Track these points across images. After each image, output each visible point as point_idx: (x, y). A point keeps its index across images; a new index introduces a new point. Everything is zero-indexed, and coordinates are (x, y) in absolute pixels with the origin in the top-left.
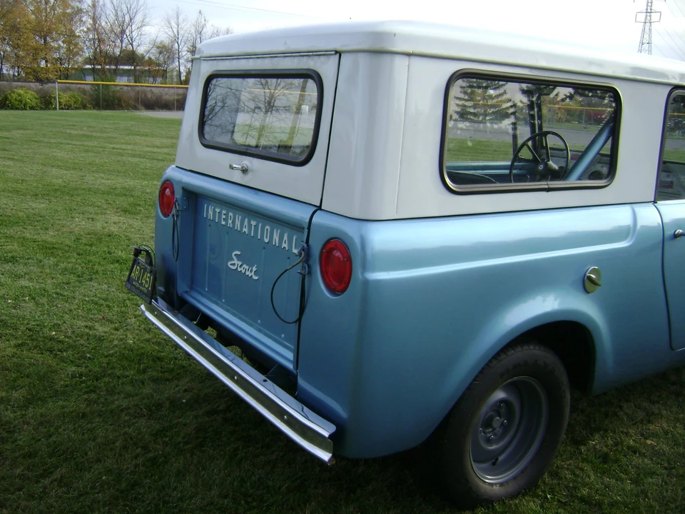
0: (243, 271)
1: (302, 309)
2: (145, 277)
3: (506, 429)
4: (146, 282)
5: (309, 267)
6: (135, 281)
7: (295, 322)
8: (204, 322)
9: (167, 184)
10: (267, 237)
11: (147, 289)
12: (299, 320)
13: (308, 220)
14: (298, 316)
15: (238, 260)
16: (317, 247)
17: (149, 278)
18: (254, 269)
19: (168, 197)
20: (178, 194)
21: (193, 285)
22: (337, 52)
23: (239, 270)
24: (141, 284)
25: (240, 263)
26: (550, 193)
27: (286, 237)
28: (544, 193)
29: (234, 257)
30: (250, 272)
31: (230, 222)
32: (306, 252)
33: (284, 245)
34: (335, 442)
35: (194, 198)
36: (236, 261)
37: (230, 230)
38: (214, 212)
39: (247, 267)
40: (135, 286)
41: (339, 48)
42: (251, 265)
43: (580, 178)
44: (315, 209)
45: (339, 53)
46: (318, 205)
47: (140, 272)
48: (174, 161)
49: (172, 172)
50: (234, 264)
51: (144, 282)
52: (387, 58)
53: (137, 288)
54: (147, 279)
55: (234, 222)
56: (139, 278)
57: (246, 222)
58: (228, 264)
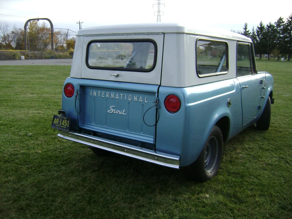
0: (117, 113)
1: (157, 122)
2: (63, 122)
4: (65, 124)
5: (160, 105)
6: (57, 124)
7: (154, 126)
8: (95, 134)
9: (68, 85)
10: (130, 99)
11: (66, 126)
12: (156, 125)
13: (157, 90)
14: (155, 124)
15: (114, 109)
16: (162, 100)
17: (67, 122)
18: (124, 111)
19: (69, 90)
20: (77, 88)
21: (84, 123)
22: (163, 33)
23: (115, 112)
24: (62, 125)
25: (115, 110)
26: (217, 76)
27: (141, 98)
28: (215, 76)
29: (111, 109)
31: (107, 96)
32: (158, 101)
33: (140, 100)
35: (83, 88)
36: (112, 110)
37: (107, 99)
38: (97, 93)
39: (119, 111)
40: (57, 126)
41: (164, 32)
42: (121, 110)
44: (158, 86)
45: (164, 34)
46: (159, 84)
47: (60, 121)
48: (69, 75)
49: (68, 80)
50: (111, 110)
51: (63, 124)
52: (181, 35)
53: (59, 127)
54: (65, 123)
55: (110, 95)
56: (59, 123)
57: (117, 95)
58: (108, 111)
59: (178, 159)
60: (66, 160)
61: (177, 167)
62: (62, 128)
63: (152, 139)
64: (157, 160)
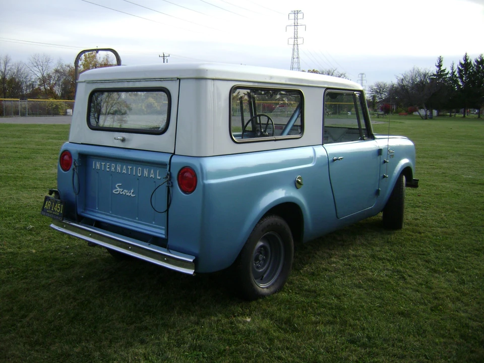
0: (124, 194)
1: (168, 206)
2: (56, 206)
3: (265, 261)
4: (58, 209)
5: (172, 183)
6: (48, 210)
7: (165, 211)
8: (99, 225)
9: (66, 153)
10: (139, 173)
11: (60, 212)
12: (167, 210)
13: (168, 161)
14: (166, 209)
15: (120, 188)
16: (175, 174)
17: (60, 206)
18: (132, 191)
19: (67, 160)
20: (75, 157)
21: (86, 208)
22: (178, 79)
23: (121, 193)
24: (54, 211)
25: (121, 190)
26: (276, 142)
27: (152, 172)
28: (274, 142)
29: (117, 187)
30: (130, 193)
31: (113, 168)
32: (170, 176)
33: (151, 176)
34: (195, 264)
35: (85, 158)
36: (119, 189)
37: (111, 174)
38: (101, 165)
39: (127, 191)
40: (48, 212)
41: (179, 77)
42: (129, 189)
43: (288, 134)
44: (171, 155)
45: (179, 79)
46: (173, 152)
47: (52, 204)
48: (67, 139)
49: (66, 145)
50: (118, 190)
51: (56, 209)
52: (203, 82)
53: (51, 213)
54: (58, 207)
55: (116, 168)
56: (51, 208)
57: (124, 167)
58: (114, 191)
59: (192, 260)
60: (67, 264)
61: (191, 272)
62: (54, 214)
63: (163, 232)
64: (167, 262)
